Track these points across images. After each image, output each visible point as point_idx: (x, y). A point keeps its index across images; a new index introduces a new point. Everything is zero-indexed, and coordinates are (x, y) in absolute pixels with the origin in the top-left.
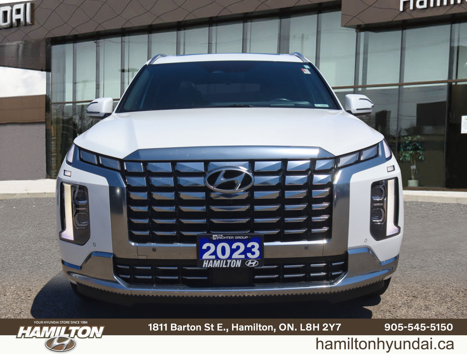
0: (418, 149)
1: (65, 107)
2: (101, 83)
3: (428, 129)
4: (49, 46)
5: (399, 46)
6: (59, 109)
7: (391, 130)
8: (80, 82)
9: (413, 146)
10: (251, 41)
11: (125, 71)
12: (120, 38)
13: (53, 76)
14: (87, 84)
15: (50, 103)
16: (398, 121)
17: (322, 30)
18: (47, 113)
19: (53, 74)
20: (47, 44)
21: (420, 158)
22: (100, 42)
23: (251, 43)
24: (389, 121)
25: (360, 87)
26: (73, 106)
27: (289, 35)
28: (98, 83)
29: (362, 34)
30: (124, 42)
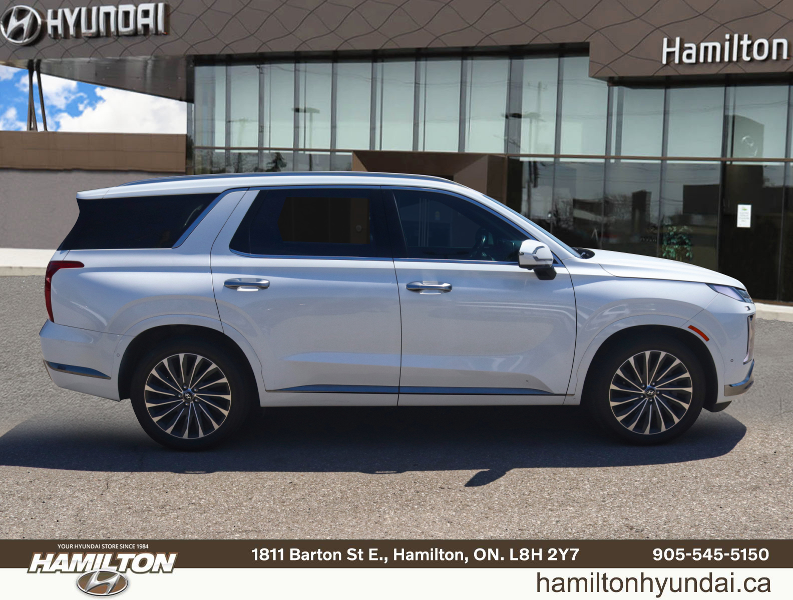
0: (685, 244)
1: (214, 153)
2: (266, 124)
3: (697, 219)
4: (191, 67)
5: (662, 109)
6: (206, 156)
7: (651, 216)
8: (236, 121)
9: (678, 239)
10: (472, 85)
11: (300, 110)
12: (293, 65)
13: (196, 109)
14: (246, 124)
15: (193, 147)
16: (660, 205)
17: (564, 79)
18: (188, 161)
19: (197, 106)
20: (188, 63)
21: (687, 255)
22: (264, 67)
23: (472, 88)
24: (649, 204)
25: (613, 158)
26: (226, 153)
27: (522, 82)
28: (261, 125)
29: (616, 89)
30: (299, 71)
